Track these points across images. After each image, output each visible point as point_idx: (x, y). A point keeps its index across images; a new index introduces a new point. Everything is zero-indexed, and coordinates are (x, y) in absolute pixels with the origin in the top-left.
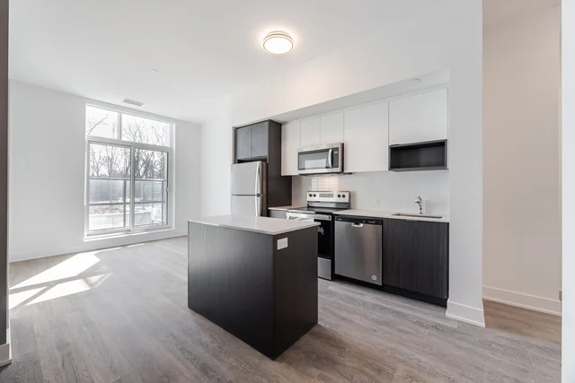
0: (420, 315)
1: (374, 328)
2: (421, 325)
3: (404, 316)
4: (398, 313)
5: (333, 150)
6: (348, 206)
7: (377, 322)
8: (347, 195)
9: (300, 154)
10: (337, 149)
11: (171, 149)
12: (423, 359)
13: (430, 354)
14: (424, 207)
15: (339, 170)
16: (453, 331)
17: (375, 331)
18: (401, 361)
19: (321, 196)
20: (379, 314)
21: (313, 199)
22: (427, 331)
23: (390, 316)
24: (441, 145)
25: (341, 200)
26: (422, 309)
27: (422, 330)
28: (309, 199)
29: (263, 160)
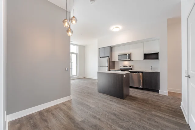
5: (128, 54)
6: (131, 69)
8: (131, 66)
9: (118, 55)
10: (129, 54)
11: (77, 54)
14: (153, 69)
15: (130, 60)
16: (161, 96)
18: (150, 100)
19: (124, 66)
21: (121, 67)
24: (157, 54)
25: (130, 67)
28: (120, 67)
29: (108, 57)
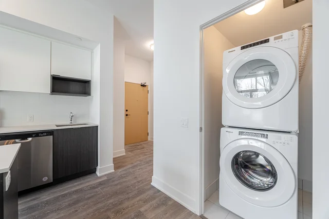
0: (87, 184)
1: (73, 210)
2: (94, 188)
3: (81, 190)
4: (76, 191)
7: (70, 205)
12: (111, 201)
13: (112, 196)
16: (108, 180)
17: (77, 211)
18: (106, 211)
20: (67, 200)
22: (99, 188)
23: (75, 197)
26: (86, 180)
27: (97, 190)
